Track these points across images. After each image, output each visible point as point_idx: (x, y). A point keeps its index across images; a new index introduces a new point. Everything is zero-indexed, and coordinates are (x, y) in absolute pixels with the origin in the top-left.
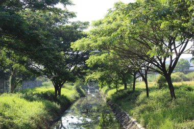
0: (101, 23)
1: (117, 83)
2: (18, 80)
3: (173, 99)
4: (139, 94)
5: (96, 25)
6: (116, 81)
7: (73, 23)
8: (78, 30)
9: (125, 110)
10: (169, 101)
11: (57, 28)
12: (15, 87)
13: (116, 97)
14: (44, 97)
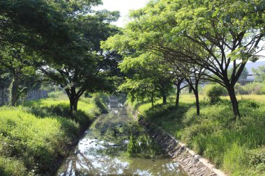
0: (141, 14)
1: (152, 95)
2: (20, 89)
3: (237, 117)
4: (186, 111)
5: (135, 16)
6: (152, 93)
7: (97, 13)
8: (105, 22)
9: (168, 131)
10: (232, 120)
11: (75, 19)
12: (18, 98)
13: (153, 113)
14: (56, 111)
